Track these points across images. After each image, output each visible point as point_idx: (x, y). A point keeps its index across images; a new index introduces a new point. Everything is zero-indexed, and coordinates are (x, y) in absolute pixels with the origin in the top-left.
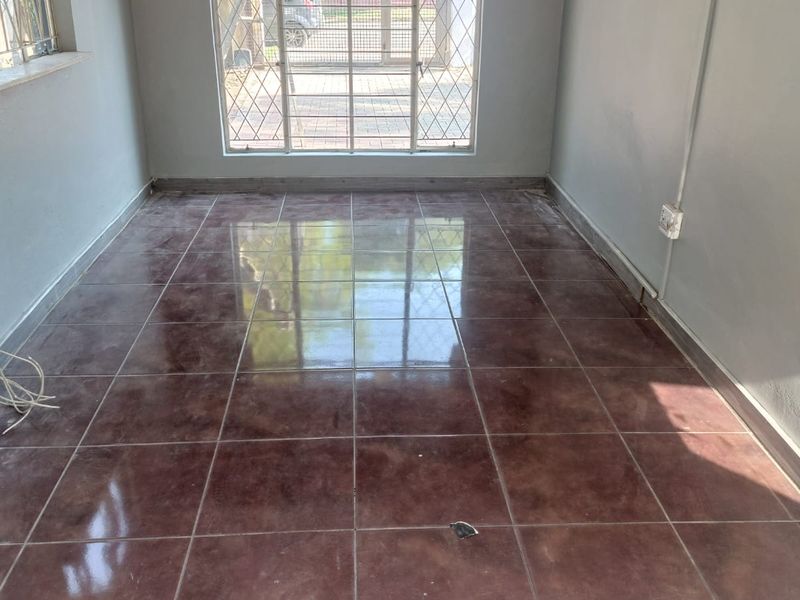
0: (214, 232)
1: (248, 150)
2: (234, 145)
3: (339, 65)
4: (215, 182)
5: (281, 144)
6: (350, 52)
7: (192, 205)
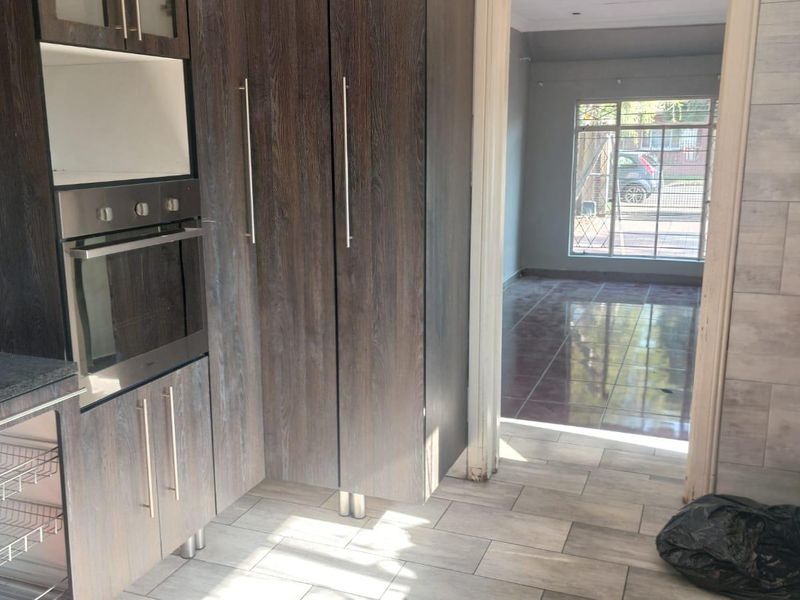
0: (558, 294)
1: (584, 253)
2: (575, 250)
3: (649, 214)
4: (562, 272)
5: (607, 251)
6: (658, 207)
7: (545, 283)
